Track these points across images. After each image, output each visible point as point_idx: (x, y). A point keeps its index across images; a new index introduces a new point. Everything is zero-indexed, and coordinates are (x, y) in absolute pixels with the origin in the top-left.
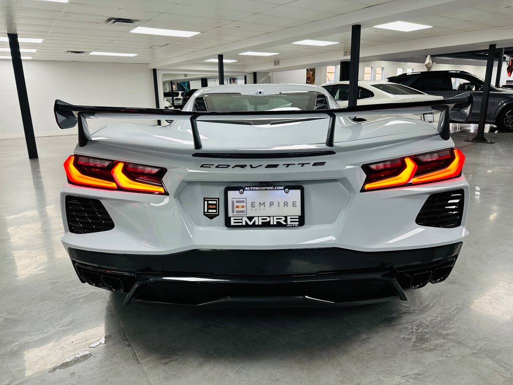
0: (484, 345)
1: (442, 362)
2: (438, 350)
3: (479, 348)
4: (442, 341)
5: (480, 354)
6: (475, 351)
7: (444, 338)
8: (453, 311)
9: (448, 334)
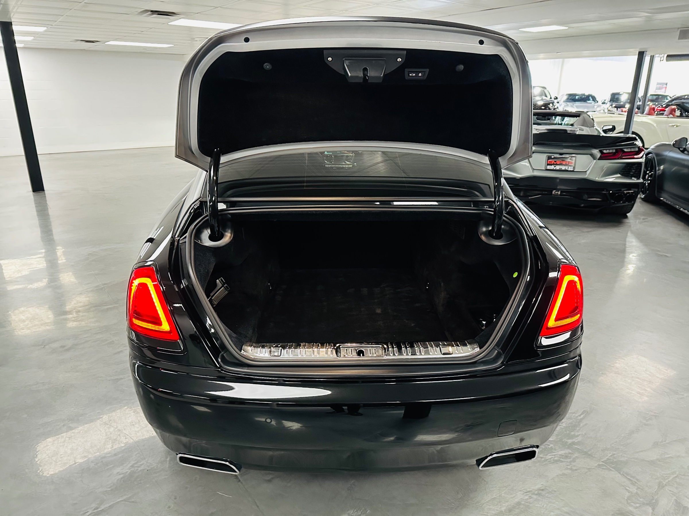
0: (611, 456)
1: (566, 475)
2: (562, 462)
3: (605, 459)
4: (567, 451)
5: (606, 466)
6: (601, 463)
7: (568, 448)
8: (580, 416)
9: (573, 443)
